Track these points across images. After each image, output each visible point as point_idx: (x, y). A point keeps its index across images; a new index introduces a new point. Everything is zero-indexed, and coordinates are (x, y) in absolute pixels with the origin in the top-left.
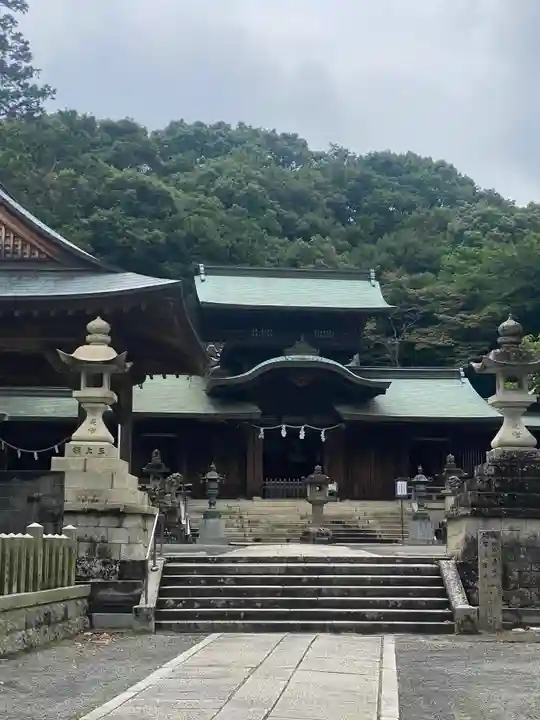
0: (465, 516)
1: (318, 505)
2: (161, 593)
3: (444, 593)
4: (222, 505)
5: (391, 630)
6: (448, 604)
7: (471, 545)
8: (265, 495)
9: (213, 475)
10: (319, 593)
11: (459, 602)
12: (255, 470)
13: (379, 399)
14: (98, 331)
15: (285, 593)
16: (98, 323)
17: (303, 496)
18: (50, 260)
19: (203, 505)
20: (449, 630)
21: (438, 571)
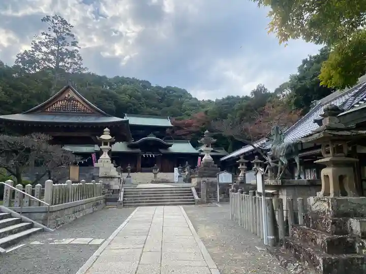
0: (196, 177)
1: (155, 174)
2: (124, 197)
3: (193, 195)
4: (131, 174)
5: (180, 204)
6: (193, 198)
7: (199, 184)
8: (141, 171)
9: (129, 167)
10: (163, 196)
11: (196, 197)
12: (139, 165)
13: (170, 148)
14: (107, 131)
15: (154, 196)
16: (107, 129)
17: (151, 171)
18: (93, 113)
19: (126, 174)
20: (194, 204)
21: (191, 190)
